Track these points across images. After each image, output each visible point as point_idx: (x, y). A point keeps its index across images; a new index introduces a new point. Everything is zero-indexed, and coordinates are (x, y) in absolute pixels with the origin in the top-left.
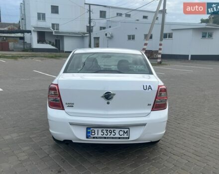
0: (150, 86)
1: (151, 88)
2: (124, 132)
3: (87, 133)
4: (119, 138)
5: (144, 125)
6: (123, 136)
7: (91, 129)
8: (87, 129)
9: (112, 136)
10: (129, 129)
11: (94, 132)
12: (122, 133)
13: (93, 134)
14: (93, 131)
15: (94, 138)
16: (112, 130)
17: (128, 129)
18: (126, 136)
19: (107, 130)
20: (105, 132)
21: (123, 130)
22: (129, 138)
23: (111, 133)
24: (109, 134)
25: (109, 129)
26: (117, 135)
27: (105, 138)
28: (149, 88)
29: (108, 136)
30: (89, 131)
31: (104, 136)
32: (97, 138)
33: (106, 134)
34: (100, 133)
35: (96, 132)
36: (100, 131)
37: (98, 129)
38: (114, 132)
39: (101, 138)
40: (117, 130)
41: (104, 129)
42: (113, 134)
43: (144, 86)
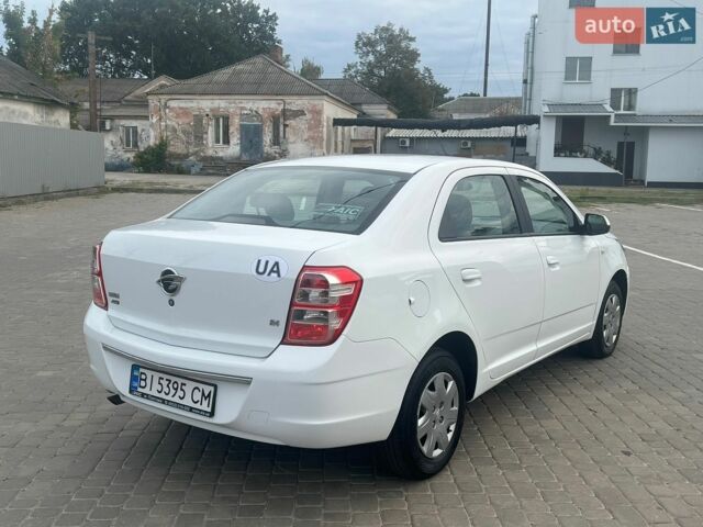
0: (277, 264)
1: (278, 272)
2: (203, 394)
3: (134, 378)
4: (191, 409)
5: (245, 382)
6: (197, 406)
7: (142, 370)
8: (135, 367)
9: (176, 399)
10: (216, 387)
11: (145, 380)
12: (198, 396)
13: (143, 383)
14: (143, 377)
15: (143, 395)
16: (180, 381)
17: (212, 389)
18: (205, 407)
19: (170, 381)
20: (165, 383)
21: (201, 386)
22: (212, 414)
23: (176, 389)
24: (173, 391)
25: (173, 379)
26: (187, 402)
27: (163, 401)
28: (272, 271)
29: (169, 398)
30: (136, 373)
31: (162, 395)
32: (147, 396)
33: (166, 390)
34: (156, 387)
35: (149, 381)
36: (156, 380)
37: (153, 373)
38: (182, 390)
39: (155, 399)
40: (190, 386)
41: (166, 377)
42: (180, 393)
43: (259, 261)
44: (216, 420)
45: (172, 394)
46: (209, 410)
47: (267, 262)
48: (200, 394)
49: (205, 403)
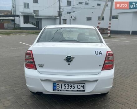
0: (100, 52)
1: (101, 53)
2: (81, 86)
3: (54, 86)
4: (78, 91)
5: (96, 81)
6: (80, 89)
7: (57, 84)
8: (54, 83)
9: (72, 89)
10: (85, 83)
11: (59, 86)
12: (79, 87)
13: (58, 87)
15: (58, 90)
16: (72, 84)
17: (84, 84)
18: (82, 89)
19: (69, 85)
20: (67, 86)
21: (80, 84)
22: (85, 91)
24: (70, 87)
25: (70, 84)
26: (76, 89)
27: (67, 90)
28: (100, 53)
29: (69, 89)
30: (55, 85)
31: (66, 89)
32: (61, 90)
34: (64, 87)
37: (62, 84)
38: (73, 86)
39: (64, 90)
40: (76, 85)
41: (67, 84)
43: (96, 51)
44: (86, 92)
46: (84, 90)
47: (98, 51)
48: (80, 86)
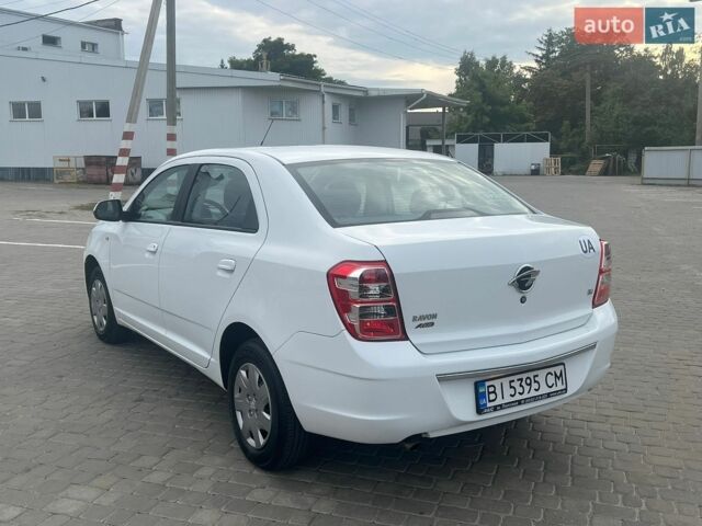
2: (556, 375)
3: (478, 396)
4: (549, 395)
5: (593, 346)
6: (554, 389)
7: (487, 384)
8: (477, 385)
9: (533, 393)
10: (564, 364)
11: (494, 392)
12: (551, 380)
13: (492, 397)
14: (491, 389)
15: (495, 409)
16: (531, 375)
17: (561, 367)
18: (560, 386)
19: (522, 380)
20: (516, 384)
21: (552, 370)
22: (566, 389)
23: (530, 384)
24: (527, 388)
25: (524, 376)
26: (544, 390)
27: (519, 402)
29: (525, 396)
30: (481, 390)
31: (518, 397)
32: (501, 407)
33: (520, 390)
34: (508, 391)
35: (498, 391)
36: (506, 386)
37: (501, 380)
38: (535, 381)
39: (510, 405)
40: (542, 374)
41: (515, 378)
42: (535, 386)
43: (581, 243)
44: (570, 392)
45: (526, 392)
46: (564, 387)
48: (554, 377)
49: (559, 383)
